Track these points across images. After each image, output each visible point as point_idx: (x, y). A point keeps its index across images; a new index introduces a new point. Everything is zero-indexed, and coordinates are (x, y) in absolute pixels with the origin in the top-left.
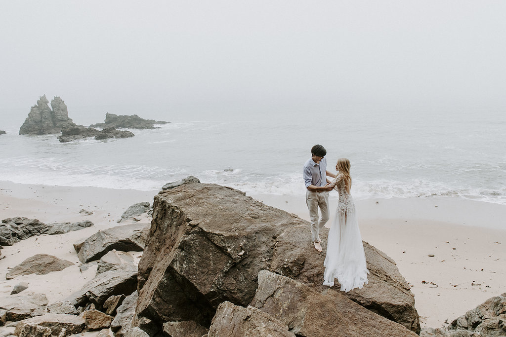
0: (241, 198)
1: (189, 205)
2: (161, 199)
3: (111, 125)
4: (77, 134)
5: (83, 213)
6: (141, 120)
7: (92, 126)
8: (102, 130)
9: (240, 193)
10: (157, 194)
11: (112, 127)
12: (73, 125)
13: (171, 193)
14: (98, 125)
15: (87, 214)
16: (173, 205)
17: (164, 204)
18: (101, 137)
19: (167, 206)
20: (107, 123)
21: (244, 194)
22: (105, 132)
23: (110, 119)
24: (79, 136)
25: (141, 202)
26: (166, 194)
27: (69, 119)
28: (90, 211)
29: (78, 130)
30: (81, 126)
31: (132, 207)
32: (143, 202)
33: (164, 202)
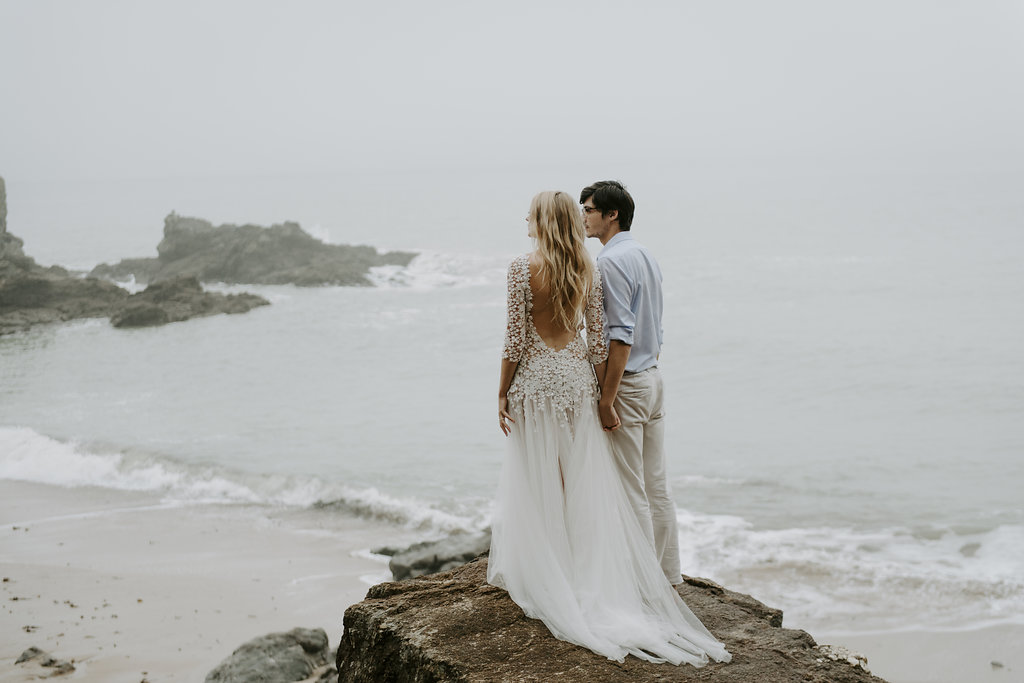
0: (760, 640)
1: (503, 660)
2: (378, 622)
3: (184, 269)
4: (37, 305)
5: (34, 667)
6: (312, 246)
7: (103, 269)
8: (142, 287)
9: (756, 610)
10: (357, 597)
11: (186, 273)
12: (26, 264)
13: (423, 597)
14: (128, 267)
15: (49, 670)
16: (431, 653)
17: (391, 648)
18: (136, 316)
19: (404, 656)
20: (168, 255)
21: (776, 619)
22: (157, 299)
23: (182, 239)
24: (44, 314)
25: (286, 628)
26: (400, 601)
27: (9, 238)
28: (62, 656)
29: (42, 285)
30: (55, 269)
31: (248, 649)
32: (298, 631)
33: (388, 635)
